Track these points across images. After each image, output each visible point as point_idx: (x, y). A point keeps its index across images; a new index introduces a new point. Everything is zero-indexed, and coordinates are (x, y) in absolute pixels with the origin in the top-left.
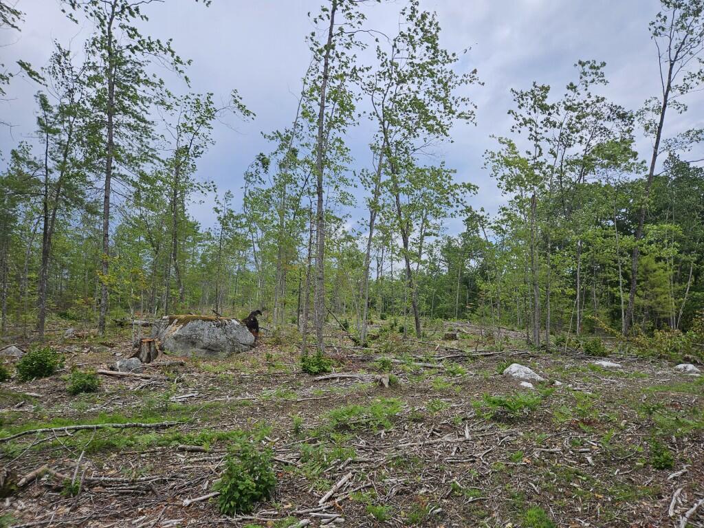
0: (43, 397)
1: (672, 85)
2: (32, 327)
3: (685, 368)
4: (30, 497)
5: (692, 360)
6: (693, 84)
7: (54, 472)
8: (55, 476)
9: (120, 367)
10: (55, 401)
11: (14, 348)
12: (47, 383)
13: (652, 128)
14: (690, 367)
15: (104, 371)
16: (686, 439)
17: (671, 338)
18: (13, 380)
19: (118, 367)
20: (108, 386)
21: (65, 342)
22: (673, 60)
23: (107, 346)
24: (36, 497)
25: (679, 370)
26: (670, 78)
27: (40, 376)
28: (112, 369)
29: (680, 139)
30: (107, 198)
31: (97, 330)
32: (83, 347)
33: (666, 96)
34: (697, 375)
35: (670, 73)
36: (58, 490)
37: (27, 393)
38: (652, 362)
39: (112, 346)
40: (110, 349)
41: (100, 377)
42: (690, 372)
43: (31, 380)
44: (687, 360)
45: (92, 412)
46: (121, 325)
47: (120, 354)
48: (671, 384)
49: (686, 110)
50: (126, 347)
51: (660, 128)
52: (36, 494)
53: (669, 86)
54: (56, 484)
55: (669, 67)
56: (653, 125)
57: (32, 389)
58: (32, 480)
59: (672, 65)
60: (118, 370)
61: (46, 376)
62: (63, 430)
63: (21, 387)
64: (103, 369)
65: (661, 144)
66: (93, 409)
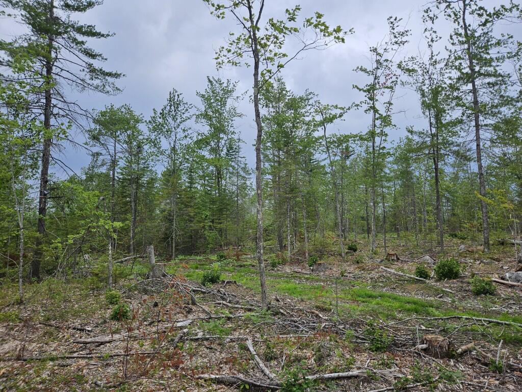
0: (454, 293)
2: (434, 244)
4: (466, 363)
7: (480, 350)
8: (482, 353)
9: (509, 278)
10: (464, 297)
11: (427, 257)
12: (455, 283)
15: (497, 280)
18: (432, 278)
19: (507, 278)
20: (503, 292)
21: (460, 255)
23: (494, 260)
24: (471, 365)
27: (450, 278)
28: (503, 279)
30: (478, 145)
31: (482, 247)
32: (475, 260)
36: (486, 365)
37: (444, 289)
39: (498, 260)
40: (497, 263)
41: (494, 284)
43: (444, 280)
45: (494, 310)
46: (502, 244)
47: (507, 268)
50: (510, 262)
52: (471, 363)
54: (483, 360)
57: (446, 286)
58: (465, 352)
60: (508, 280)
61: (454, 279)
62: (481, 320)
63: (438, 284)
64: (495, 277)
66: (494, 308)
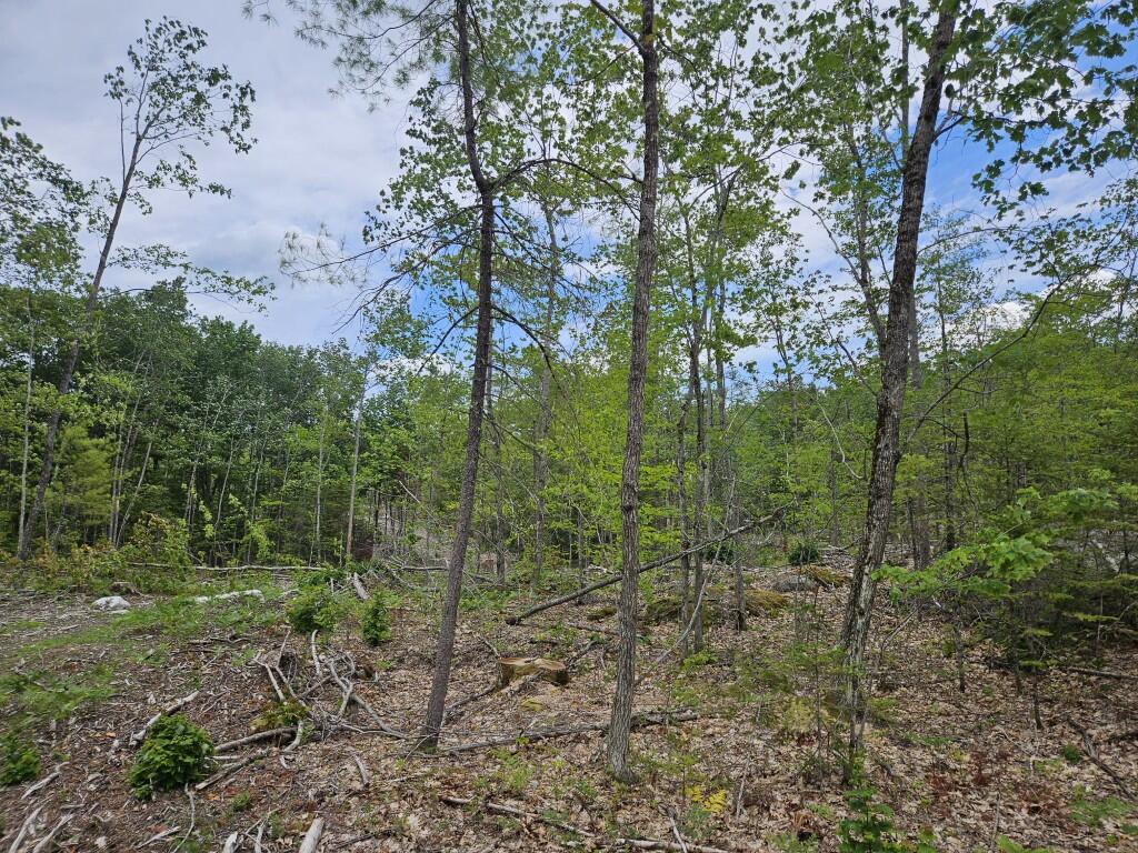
1: (137, 168)
3: (108, 603)
5: (124, 589)
6: (165, 179)
13: (100, 223)
14: (116, 600)
16: (73, 720)
17: (96, 557)
22: (141, 134)
25: (98, 607)
26: (134, 157)
29: (142, 254)
33: (126, 182)
34: (124, 611)
35: (136, 151)
38: (59, 599)
42: (114, 608)
44: (116, 590)
48: (76, 632)
49: (150, 212)
51: (114, 225)
53: (132, 168)
55: (135, 142)
56: (103, 219)
59: (139, 139)
65: (113, 253)
